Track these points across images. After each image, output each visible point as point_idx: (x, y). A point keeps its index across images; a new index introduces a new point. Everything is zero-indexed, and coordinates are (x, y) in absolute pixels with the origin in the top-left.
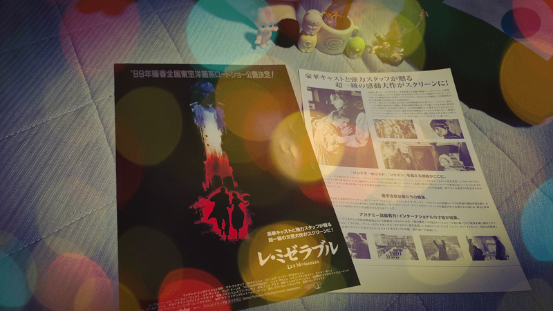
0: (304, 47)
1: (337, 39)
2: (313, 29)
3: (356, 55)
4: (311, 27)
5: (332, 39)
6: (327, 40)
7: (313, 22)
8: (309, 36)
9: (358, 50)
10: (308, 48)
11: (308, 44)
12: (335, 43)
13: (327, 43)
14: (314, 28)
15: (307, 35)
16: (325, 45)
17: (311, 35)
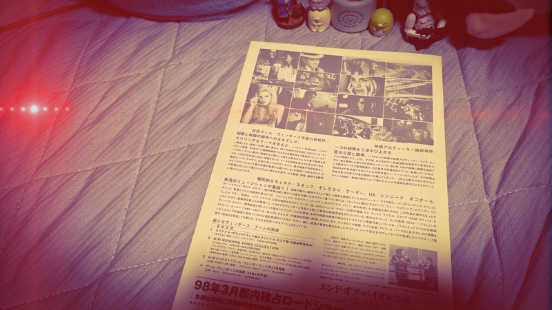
0: (315, 26)
3: (381, 32)
6: (340, 15)
8: (317, 12)
9: (381, 25)
10: (319, 26)
11: (317, 21)
12: (350, 18)
13: (341, 19)
15: (314, 10)
16: (340, 21)
17: (320, 11)
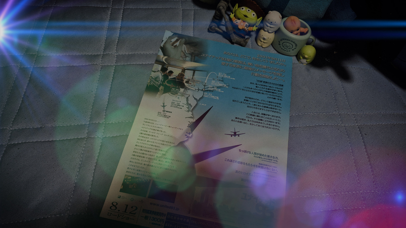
0: (261, 41)
1: (290, 42)
2: (270, 27)
4: (269, 25)
5: (286, 41)
7: (271, 20)
9: (306, 56)
10: (264, 42)
12: (288, 44)
13: (281, 43)
14: (272, 26)
15: (265, 31)
